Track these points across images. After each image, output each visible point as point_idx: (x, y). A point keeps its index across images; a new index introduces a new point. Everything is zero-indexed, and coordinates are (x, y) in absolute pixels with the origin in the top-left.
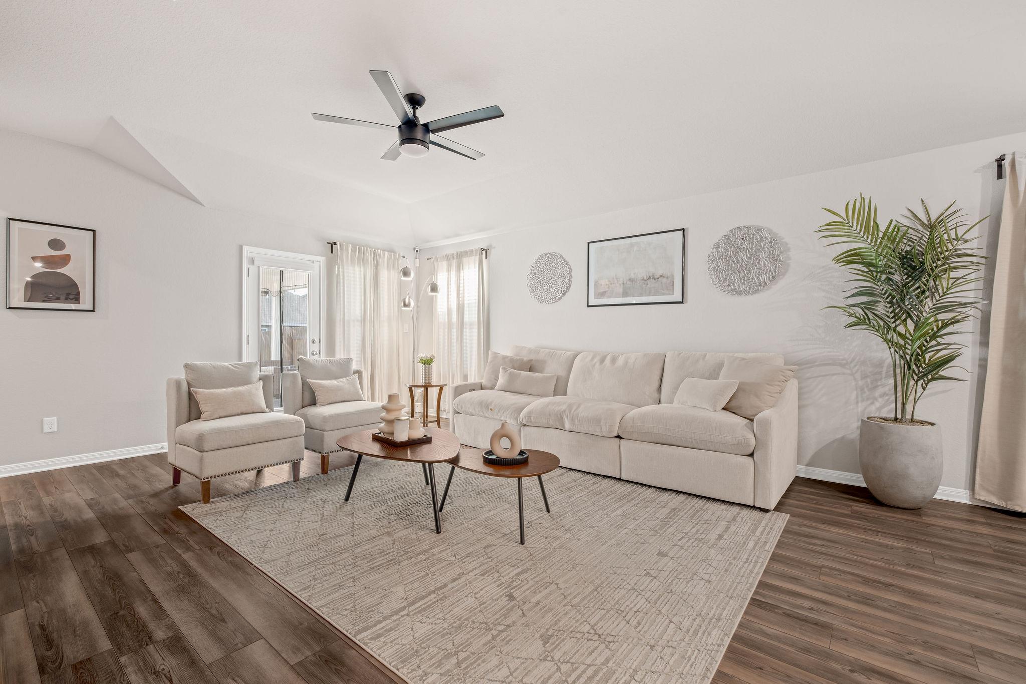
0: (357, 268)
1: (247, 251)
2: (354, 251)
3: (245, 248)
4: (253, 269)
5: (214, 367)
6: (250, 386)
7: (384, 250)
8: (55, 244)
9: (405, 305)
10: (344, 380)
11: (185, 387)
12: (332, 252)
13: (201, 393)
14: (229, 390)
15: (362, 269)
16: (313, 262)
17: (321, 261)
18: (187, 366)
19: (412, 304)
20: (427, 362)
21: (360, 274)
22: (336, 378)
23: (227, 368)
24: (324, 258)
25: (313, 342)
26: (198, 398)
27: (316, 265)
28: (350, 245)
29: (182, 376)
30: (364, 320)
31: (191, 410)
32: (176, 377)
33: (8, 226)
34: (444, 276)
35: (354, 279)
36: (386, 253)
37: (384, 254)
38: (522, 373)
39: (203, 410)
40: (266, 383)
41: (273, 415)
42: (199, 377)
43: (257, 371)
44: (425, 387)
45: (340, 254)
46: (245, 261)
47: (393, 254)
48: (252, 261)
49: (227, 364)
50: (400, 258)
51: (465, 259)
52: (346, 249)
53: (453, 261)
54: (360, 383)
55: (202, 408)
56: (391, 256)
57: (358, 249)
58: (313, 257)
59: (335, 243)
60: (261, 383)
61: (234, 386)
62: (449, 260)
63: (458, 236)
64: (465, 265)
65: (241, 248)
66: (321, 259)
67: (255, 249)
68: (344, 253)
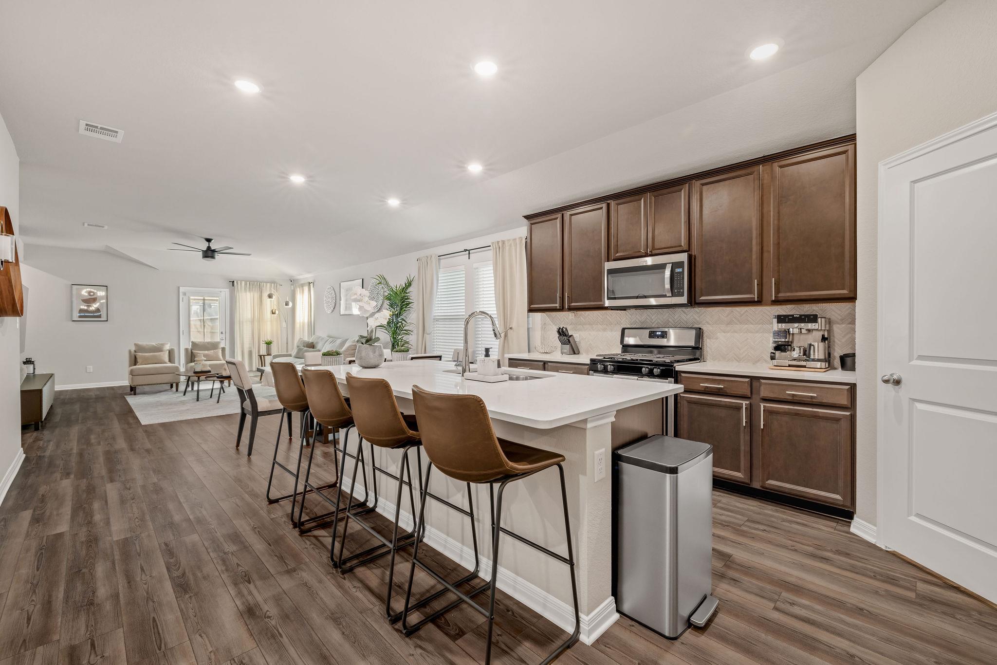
0: (248, 293)
1: (182, 290)
2: (246, 284)
3: (181, 288)
4: (185, 298)
5: (147, 345)
6: (161, 353)
7: (267, 283)
8: (91, 294)
9: (273, 313)
10: (212, 351)
12: (233, 286)
13: (139, 354)
14: (151, 354)
15: (252, 294)
16: (221, 292)
17: (225, 292)
18: (135, 344)
19: (277, 312)
20: (268, 344)
21: (251, 297)
22: (209, 350)
24: (228, 290)
25: (222, 333)
26: (137, 357)
27: (223, 294)
29: (133, 349)
30: (253, 321)
31: (134, 361)
32: (130, 349)
33: (72, 288)
34: (299, 297)
35: (246, 300)
36: (268, 284)
37: (267, 285)
38: (305, 348)
39: (137, 363)
40: (171, 353)
41: (169, 365)
42: (140, 348)
43: (167, 347)
44: (264, 356)
45: (237, 287)
46: (181, 294)
47: (273, 284)
48: (185, 294)
49: (154, 344)
50: (278, 286)
51: (304, 287)
52: (241, 284)
53: (301, 288)
54: (222, 353)
55: (138, 360)
56: (271, 286)
57: (248, 283)
58: (222, 290)
59: (233, 282)
60: (168, 352)
61: (155, 353)
62: (299, 287)
63: (302, 275)
64: (305, 291)
65: (179, 288)
66: (226, 290)
67: (186, 288)
68: (239, 286)
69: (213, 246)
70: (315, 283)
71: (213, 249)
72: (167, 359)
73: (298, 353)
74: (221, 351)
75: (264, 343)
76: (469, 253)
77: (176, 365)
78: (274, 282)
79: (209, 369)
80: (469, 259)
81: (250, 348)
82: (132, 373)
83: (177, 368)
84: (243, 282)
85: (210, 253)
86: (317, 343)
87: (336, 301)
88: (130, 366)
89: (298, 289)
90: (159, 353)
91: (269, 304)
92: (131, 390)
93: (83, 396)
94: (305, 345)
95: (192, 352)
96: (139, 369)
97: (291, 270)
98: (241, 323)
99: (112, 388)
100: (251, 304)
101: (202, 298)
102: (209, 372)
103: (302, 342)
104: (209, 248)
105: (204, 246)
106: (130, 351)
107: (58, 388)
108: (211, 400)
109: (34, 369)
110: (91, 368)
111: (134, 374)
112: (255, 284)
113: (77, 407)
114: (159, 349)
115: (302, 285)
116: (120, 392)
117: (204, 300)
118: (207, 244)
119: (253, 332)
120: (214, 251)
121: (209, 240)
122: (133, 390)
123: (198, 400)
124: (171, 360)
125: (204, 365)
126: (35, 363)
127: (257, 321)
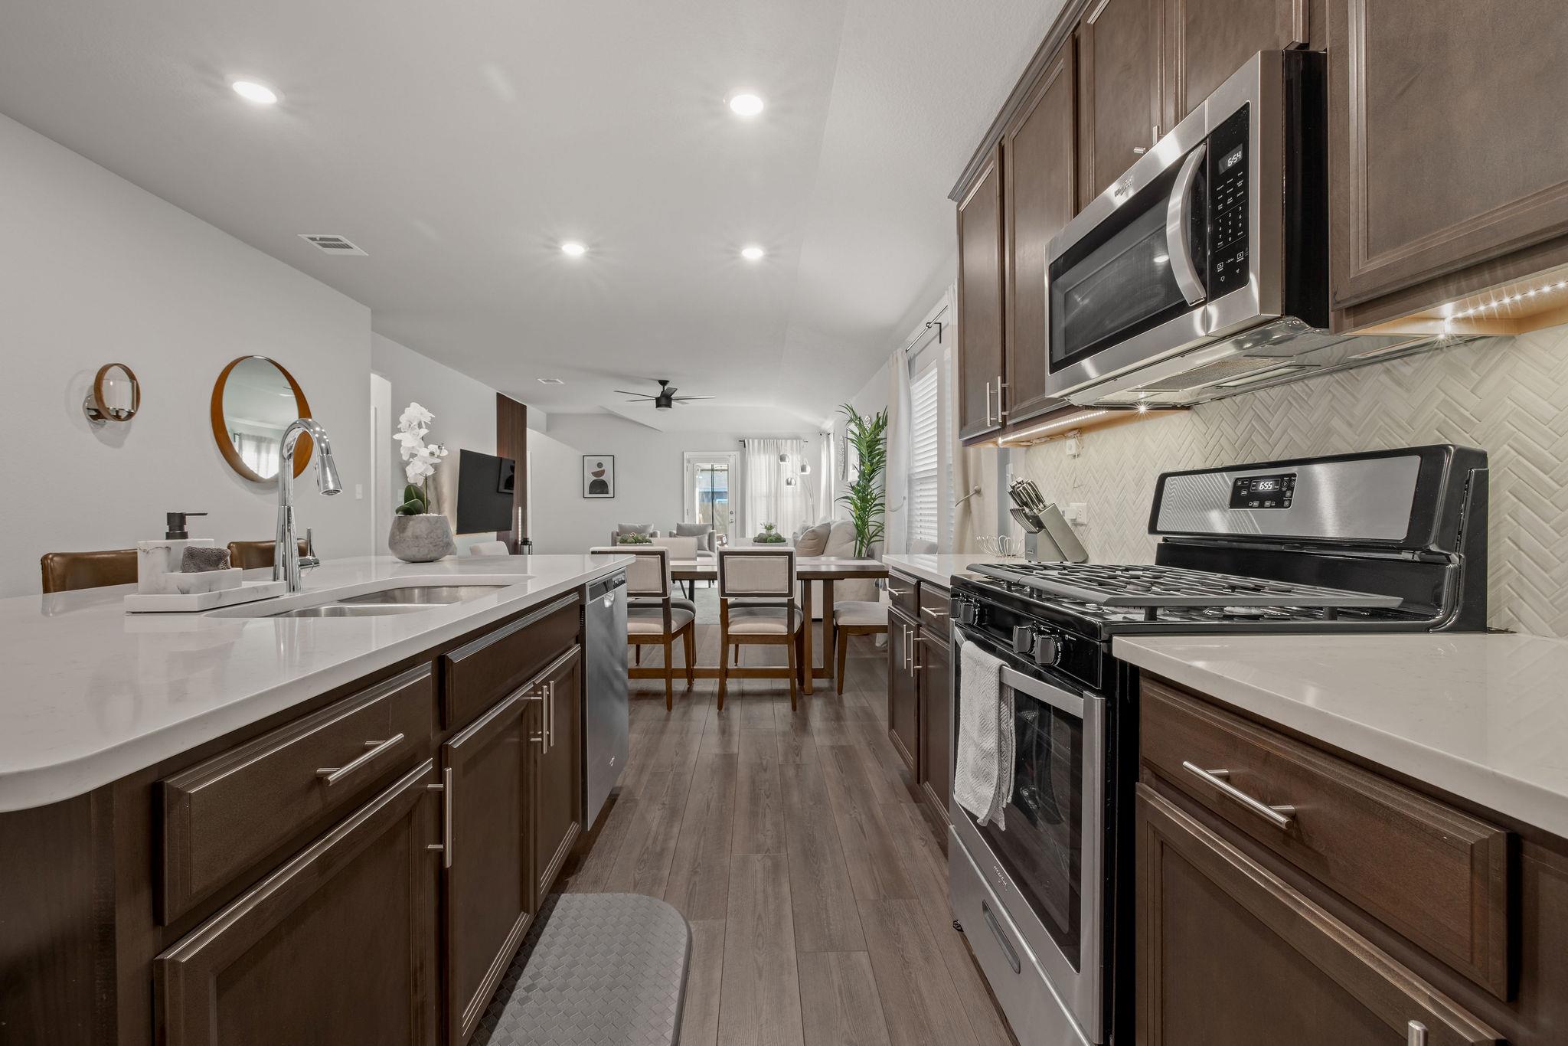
0: (762, 456)
1: (686, 455)
2: (759, 443)
3: (684, 453)
4: (690, 468)
5: (630, 526)
7: (786, 439)
9: (789, 484)
12: (744, 447)
15: (768, 456)
16: (730, 456)
21: (766, 462)
24: (739, 453)
27: (732, 460)
33: (583, 459)
34: (823, 457)
35: (760, 464)
36: (789, 441)
45: (749, 448)
46: (685, 462)
47: (794, 441)
48: (689, 461)
50: (802, 443)
52: (754, 443)
56: (793, 443)
57: (763, 440)
58: (731, 453)
59: (744, 440)
65: (682, 453)
66: (735, 453)
67: (691, 453)
68: (753, 445)
78: (796, 438)
80: (940, 342)
84: (756, 441)
85: (665, 400)
98: (754, 500)
100: (766, 471)
101: (709, 467)
104: (664, 393)
112: (772, 441)
117: (712, 470)
118: (661, 388)
121: (663, 383)
127: (775, 496)
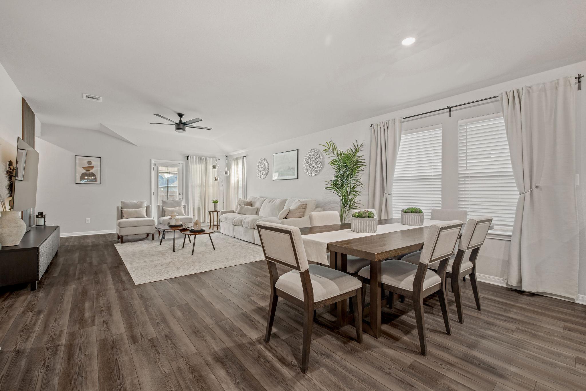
0: (198, 165)
1: (153, 161)
2: (196, 158)
3: (152, 160)
4: (156, 168)
5: (130, 203)
6: (141, 209)
7: (210, 157)
8: (89, 163)
9: (216, 180)
10: (177, 208)
11: (120, 208)
12: (188, 160)
13: (125, 210)
14: (134, 210)
15: (200, 165)
17: (183, 163)
18: (122, 202)
19: (218, 179)
20: (215, 203)
21: (199, 167)
22: (174, 207)
23: (135, 203)
24: (184, 162)
25: (180, 194)
26: (123, 212)
27: (181, 165)
28: (195, 157)
29: (120, 205)
30: (201, 186)
31: (121, 215)
32: (118, 205)
33: (76, 158)
34: (233, 168)
35: (197, 170)
37: (210, 159)
38: (246, 207)
39: (124, 216)
40: (147, 208)
41: (147, 218)
42: (125, 205)
43: (145, 204)
44: (213, 212)
45: (191, 160)
46: (152, 165)
47: (214, 159)
48: (155, 165)
49: (135, 201)
50: (218, 160)
51: (239, 161)
52: (193, 158)
53: (236, 161)
54: (184, 209)
55: (124, 215)
57: (198, 157)
58: (180, 162)
59: (188, 156)
60: (145, 208)
61: (136, 209)
62: (234, 161)
63: (236, 151)
64: (239, 163)
65: (151, 160)
66: (183, 162)
67: (156, 160)
68: (192, 159)
69: (184, 120)
70: (248, 157)
71: (183, 122)
72: (145, 214)
73: (240, 210)
74: (183, 208)
75: (212, 202)
76: (450, 111)
77: (152, 218)
78: (215, 158)
79: (180, 223)
81: (199, 205)
82: (119, 225)
83: (153, 221)
85: (181, 126)
86: (255, 202)
87: (268, 169)
88: (118, 219)
89: (233, 162)
90: (139, 209)
91: (212, 173)
92: (118, 238)
93: (83, 243)
94: (245, 204)
95: (162, 209)
96: (126, 222)
97: (228, 148)
98: (193, 187)
99: (104, 236)
100: (200, 173)
101: (167, 168)
102: (181, 226)
103: (242, 202)
104: (180, 121)
105: (177, 120)
106: (118, 207)
107: (62, 235)
108: (183, 250)
109: (45, 221)
110: (88, 220)
111: (121, 227)
112: (202, 159)
113: (76, 255)
114: (139, 206)
115: (237, 159)
116: (110, 239)
118: (179, 119)
119: (201, 194)
120: (184, 124)
121: (181, 115)
122: (121, 239)
123: (174, 251)
124: (148, 215)
125: (177, 220)
126: (46, 216)
127: (204, 185)
